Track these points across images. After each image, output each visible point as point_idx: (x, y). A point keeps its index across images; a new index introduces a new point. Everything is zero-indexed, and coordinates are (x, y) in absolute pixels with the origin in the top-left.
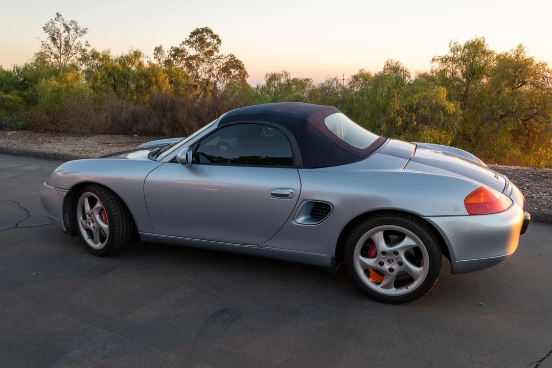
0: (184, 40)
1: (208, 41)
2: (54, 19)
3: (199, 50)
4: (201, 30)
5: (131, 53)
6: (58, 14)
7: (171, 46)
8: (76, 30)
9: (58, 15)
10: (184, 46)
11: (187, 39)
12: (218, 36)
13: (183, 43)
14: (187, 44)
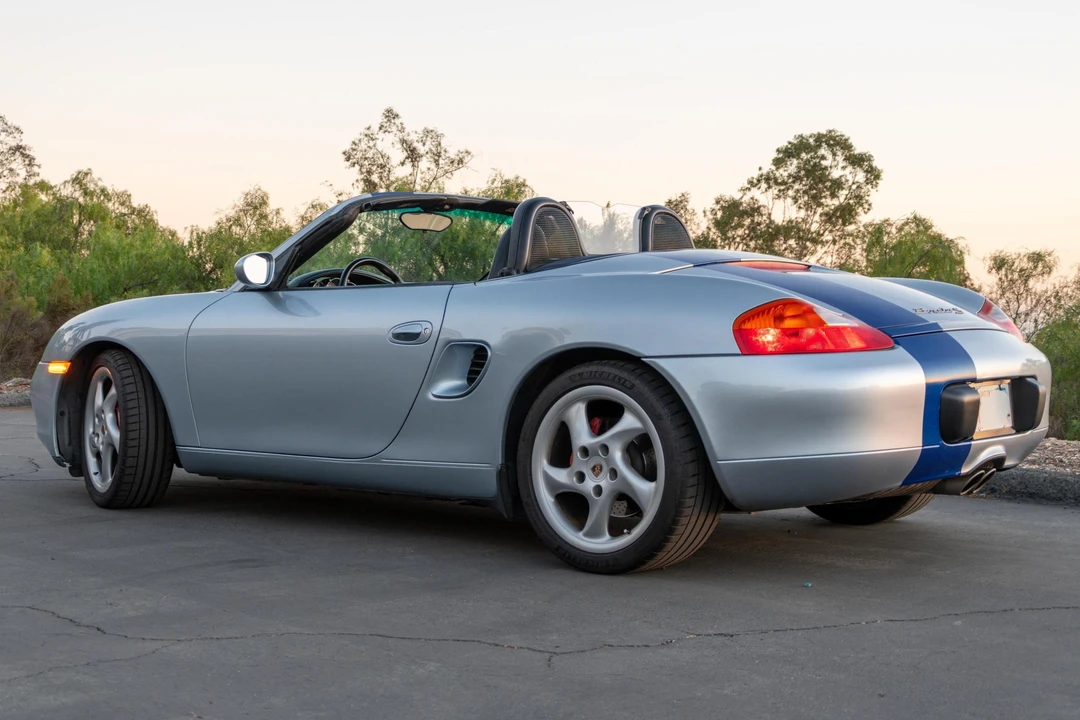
0: (755, 174)
1: (835, 174)
2: (375, 128)
3: (808, 207)
4: (811, 140)
5: (495, 184)
6: (389, 111)
7: (717, 195)
8: (437, 156)
9: (390, 115)
10: (755, 193)
11: (764, 171)
12: (869, 158)
13: (751, 183)
14: (764, 185)
